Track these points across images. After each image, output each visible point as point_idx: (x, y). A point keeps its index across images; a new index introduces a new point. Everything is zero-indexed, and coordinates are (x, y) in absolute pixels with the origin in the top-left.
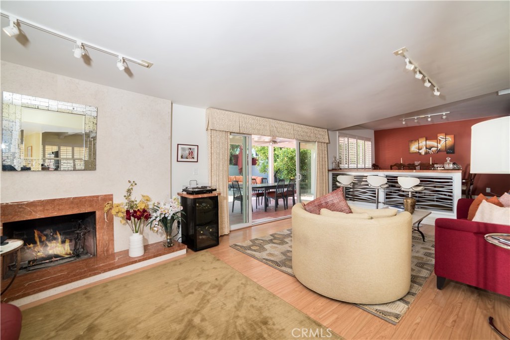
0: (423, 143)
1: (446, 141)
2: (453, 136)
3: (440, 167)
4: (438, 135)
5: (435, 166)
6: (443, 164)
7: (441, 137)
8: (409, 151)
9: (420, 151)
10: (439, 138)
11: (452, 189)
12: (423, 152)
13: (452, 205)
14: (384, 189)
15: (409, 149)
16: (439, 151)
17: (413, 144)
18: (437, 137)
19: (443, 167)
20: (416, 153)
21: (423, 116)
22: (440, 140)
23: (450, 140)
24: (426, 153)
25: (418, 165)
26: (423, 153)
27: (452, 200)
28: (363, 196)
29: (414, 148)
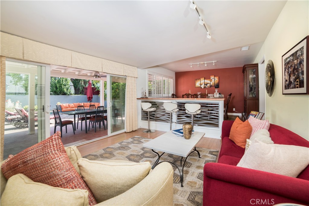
0: (203, 81)
1: (215, 80)
2: (218, 77)
3: (211, 96)
4: (211, 76)
5: (209, 95)
6: (213, 94)
7: (212, 77)
8: (195, 86)
9: (201, 86)
10: (211, 78)
11: (218, 112)
12: (203, 86)
13: (218, 123)
14: (176, 112)
15: (195, 85)
16: (211, 86)
17: (197, 82)
18: (210, 78)
19: (213, 96)
20: (199, 87)
21: (202, 63)
22: (212, 79)
23: (217, 80)
24: (205, 87)
25: (199, 95)
26: (203, 88)
27: (218, 119)
28: (163, 118)
29: (198, 84)
